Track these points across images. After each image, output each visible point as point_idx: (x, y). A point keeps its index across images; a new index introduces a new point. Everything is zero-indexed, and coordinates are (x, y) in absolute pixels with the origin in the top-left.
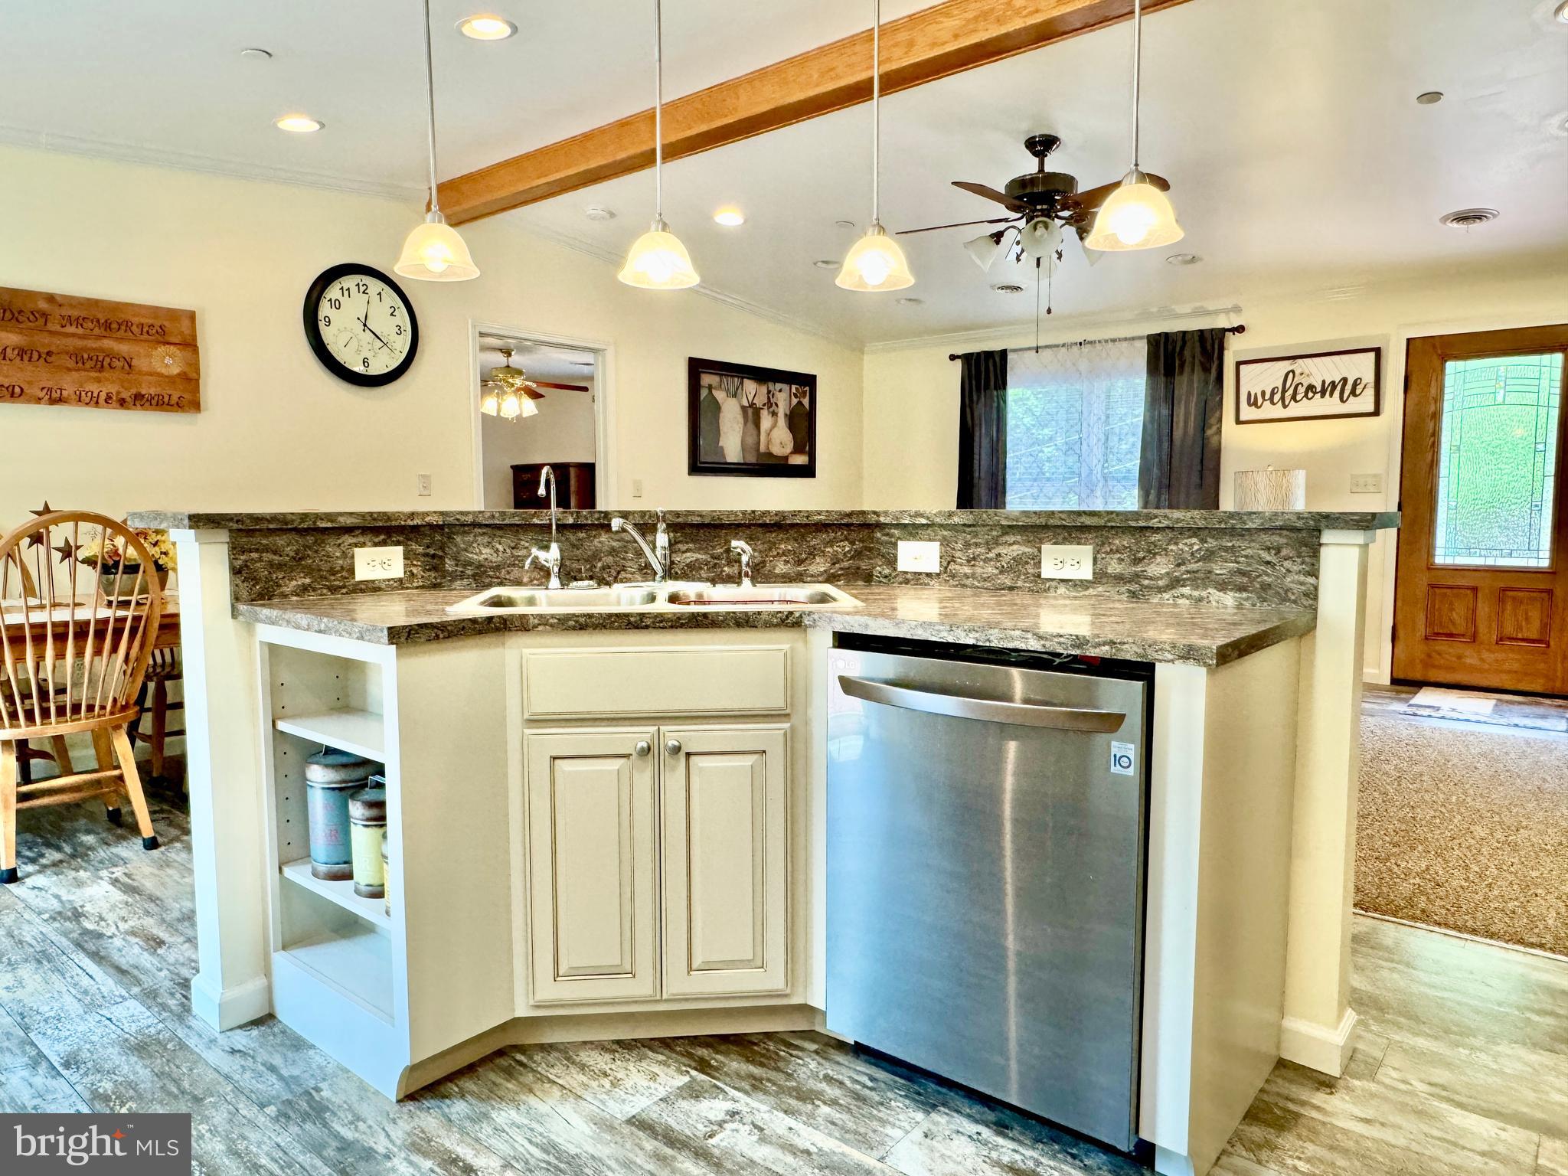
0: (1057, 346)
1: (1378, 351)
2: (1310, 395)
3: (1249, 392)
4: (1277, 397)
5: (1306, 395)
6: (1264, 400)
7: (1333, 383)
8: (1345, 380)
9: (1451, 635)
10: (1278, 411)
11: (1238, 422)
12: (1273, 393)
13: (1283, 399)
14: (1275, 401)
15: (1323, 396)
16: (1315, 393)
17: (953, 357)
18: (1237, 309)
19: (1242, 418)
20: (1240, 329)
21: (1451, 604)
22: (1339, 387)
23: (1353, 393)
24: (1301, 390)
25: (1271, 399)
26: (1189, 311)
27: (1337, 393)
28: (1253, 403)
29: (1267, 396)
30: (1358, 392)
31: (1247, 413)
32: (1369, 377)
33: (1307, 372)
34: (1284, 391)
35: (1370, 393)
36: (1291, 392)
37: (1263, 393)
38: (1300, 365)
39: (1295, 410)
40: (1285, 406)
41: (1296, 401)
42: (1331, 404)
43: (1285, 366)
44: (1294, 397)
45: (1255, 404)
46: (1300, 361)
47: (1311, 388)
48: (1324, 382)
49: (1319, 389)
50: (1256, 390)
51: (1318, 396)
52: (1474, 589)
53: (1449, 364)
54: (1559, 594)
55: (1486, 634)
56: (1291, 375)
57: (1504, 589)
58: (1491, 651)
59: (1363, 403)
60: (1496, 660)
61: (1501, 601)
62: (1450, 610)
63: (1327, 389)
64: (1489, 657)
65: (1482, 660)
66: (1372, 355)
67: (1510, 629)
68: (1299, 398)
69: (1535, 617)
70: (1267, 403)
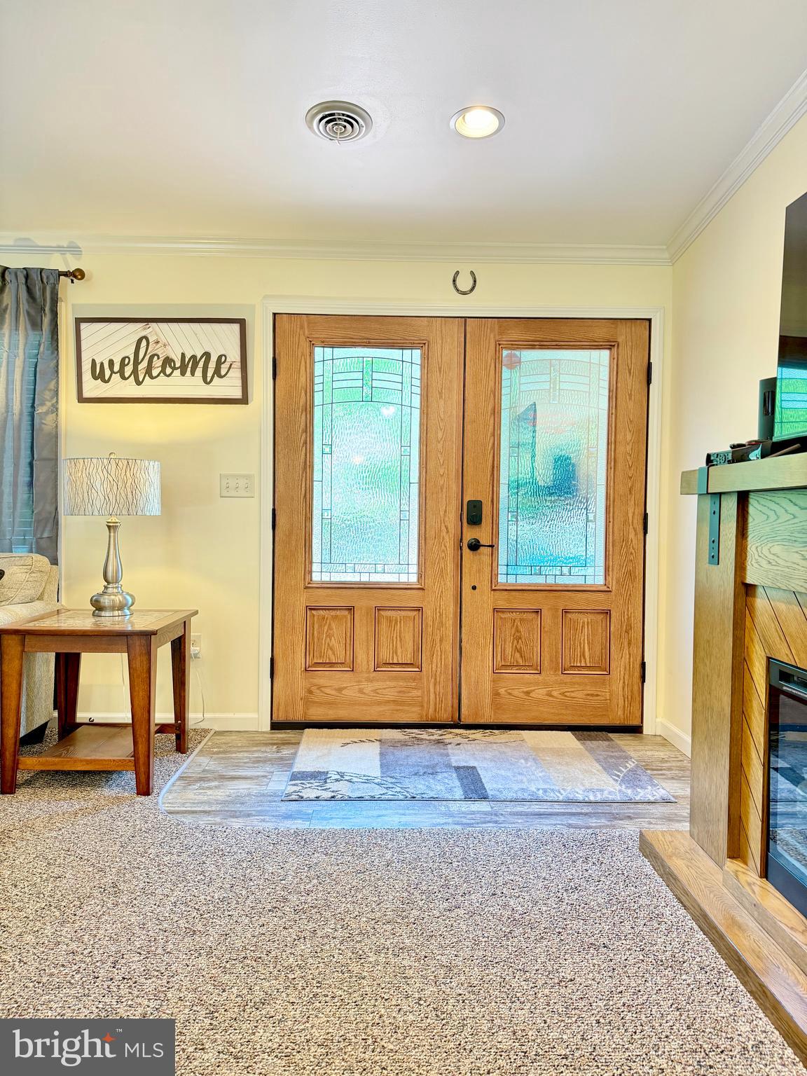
1: (242, 323)
2: (168, 371)
3: (94, 361)
4: (128, 370)
5: (163, 371)
6: (112, 372)
7: (194, 357)
8: (207, 355)
9: (332, 664)
10: (130, 389)
11: (82, 399)
12: (123, 365)
13: (135, 372)
14: (127, 375)
15: (183, 374)
16: (174, 368)
18: (75, 250)
19: (86, 394)
20: (77, 275)
21: (330, 628)
22: (201, 364)
23: (217, 372)
24: (157, 363)
25: (121, 372)
27: (199, 372)
28: (99, 375)
29: (116, 368)
30: (223, 372)
31: (92, 388)
32: (234, 355)
33: (162, 340)
34: (136, 363)
35: (236, 374)
36: (143, 366)
37: (111, 363)
38: (154, 331)
39: (150, 388)
40: (139, 383)
41: (152, 377)
42: (191, 385)
43: (136, 330)
44: (149, 371)
45: (101, 376)
46: (154, 325)
47: (168, 361)
48: (183, 355)
49: (178, 365)
50: (102, 358)
51: (177, 372)
52: (351, 609)
53: (318, 351)
54: (428, 612)
55: (364, 658)
56: (144, 343)
57: (379, 609)
58: (369, 680)
59: (229, 386)
60: (375, 691)
61: (377, 622)
62: (329, 636)
63: (188, 365)
64: (368, 687)
65: (361, 691)
66: (236, 327)
67: (385, 655)
68: (155, 373)
69: (408, 638)
70: (116, 377)
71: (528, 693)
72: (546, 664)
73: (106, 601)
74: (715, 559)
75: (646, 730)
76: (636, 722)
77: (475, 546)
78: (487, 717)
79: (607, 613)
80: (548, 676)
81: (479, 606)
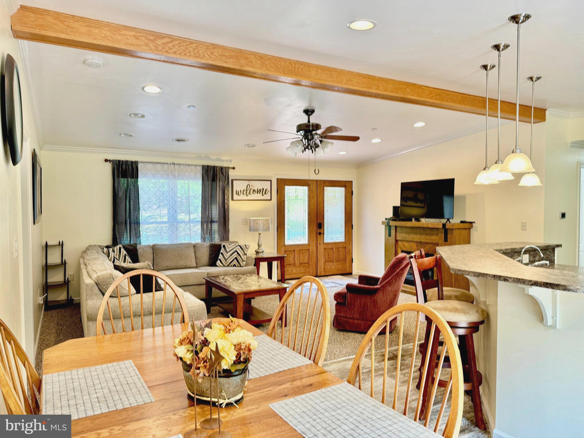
0: (164, 163)
1: (271, 181)
2: (254, 193)
3: (236, 191)
4: (245, 192)
5: (253, 193)
7: (260, 189)
8: (263, 189)
9: (290, 265)
10: (245, 197)
11: (232, 199)
12: (243, 191)
13: (246, 193)
14: (244, 194)
15: (257, 193)
17: (106, 161)
18: (231, 161)
19: (235, 198)
21: (290, 256)
22: (262, 191)
23: (265, 193)
24: (252, 191)
26: (215, 158)
27: (261, 193)
28: (237, 194)
29: (242, 192)
30: (267, 193)
31: (236, 197)
32: (269, 189)
33: (253, 185)
34: (247, 191)
35: (269, 193)
36: (248, 192)
37: (241, 191)
38: (251, 183)
39: (250, 197)
40: (247, 196)
42: (259, 196)
43: (247, 183)
45: (238, 194)
46: (251, 182)
47: (254, 190)
48: (258, 189)
49: (256, 191)
50: (238, 190)
51: (256, 193)
52: (294, 251)
53: (286, 187)
54: (311, 250)
55: (297, 263)
56: (249, 186)
57: (300, 250)
58: (298, 268)
59: (268, 197)
60: (300, 270)
61: (300, 253)
62: (289, 258)
63: (259, 191)
64: (298, 269)
65: (297, 271)
66: (270, 182)
67: (302, 261)
68: (251, 193)
69: (306, 257)
70: (242, 194)
71: (331, 268)
72: (334, 260)
73: (260, 251)
74: (390, 235)
75: (353, 273)
76: (351, 272)
77: (320, 234)
78: (323, 274)
79: (346, 248)
80: (335, 263)
81: (321, 248)
